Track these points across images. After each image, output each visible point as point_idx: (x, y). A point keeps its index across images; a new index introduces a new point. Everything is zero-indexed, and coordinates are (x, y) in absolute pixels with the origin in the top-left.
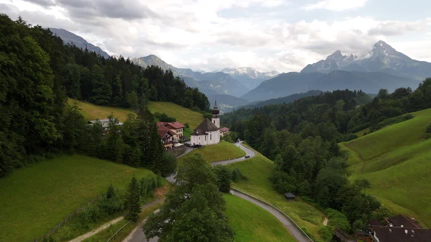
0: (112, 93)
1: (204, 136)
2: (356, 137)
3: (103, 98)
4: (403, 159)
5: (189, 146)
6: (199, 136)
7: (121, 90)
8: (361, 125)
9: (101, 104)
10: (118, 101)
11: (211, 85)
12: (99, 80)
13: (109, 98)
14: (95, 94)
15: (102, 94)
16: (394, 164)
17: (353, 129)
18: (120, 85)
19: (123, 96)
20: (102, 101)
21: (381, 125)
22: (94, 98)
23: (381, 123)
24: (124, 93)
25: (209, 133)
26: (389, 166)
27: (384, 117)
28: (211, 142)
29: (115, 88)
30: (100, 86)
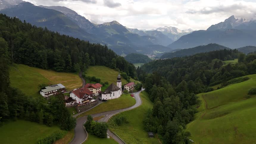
0: (65, 65)
1: (110, 94)
2: (212, 90)
3: (60, 68)
4: (226, 113)
5: (101, 100)
6: (106, 95)
7: (71, 63)
8: (218, 81)
9: (59, 72)
10: (69, 69)
11: (149, 38)
12: (58, 58)
13: (63, 68)
14: (56, 66)
15: (59, 66)
16: (220, 116)
17: (213, 83)
18: (70, 60)
19: (72, 66)
20: (59, 70)
21: (228, 83)
22: (55, 68)
23: (230, 81)
24: (73, 64)
25: (113, 93)
26: (217, 117)
27: (233, 77)
28: (113, 97)
29: (67, 62)
30: (59, 61)
